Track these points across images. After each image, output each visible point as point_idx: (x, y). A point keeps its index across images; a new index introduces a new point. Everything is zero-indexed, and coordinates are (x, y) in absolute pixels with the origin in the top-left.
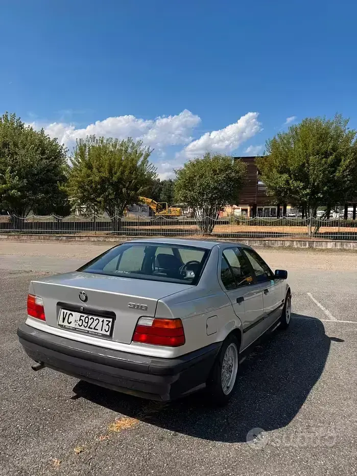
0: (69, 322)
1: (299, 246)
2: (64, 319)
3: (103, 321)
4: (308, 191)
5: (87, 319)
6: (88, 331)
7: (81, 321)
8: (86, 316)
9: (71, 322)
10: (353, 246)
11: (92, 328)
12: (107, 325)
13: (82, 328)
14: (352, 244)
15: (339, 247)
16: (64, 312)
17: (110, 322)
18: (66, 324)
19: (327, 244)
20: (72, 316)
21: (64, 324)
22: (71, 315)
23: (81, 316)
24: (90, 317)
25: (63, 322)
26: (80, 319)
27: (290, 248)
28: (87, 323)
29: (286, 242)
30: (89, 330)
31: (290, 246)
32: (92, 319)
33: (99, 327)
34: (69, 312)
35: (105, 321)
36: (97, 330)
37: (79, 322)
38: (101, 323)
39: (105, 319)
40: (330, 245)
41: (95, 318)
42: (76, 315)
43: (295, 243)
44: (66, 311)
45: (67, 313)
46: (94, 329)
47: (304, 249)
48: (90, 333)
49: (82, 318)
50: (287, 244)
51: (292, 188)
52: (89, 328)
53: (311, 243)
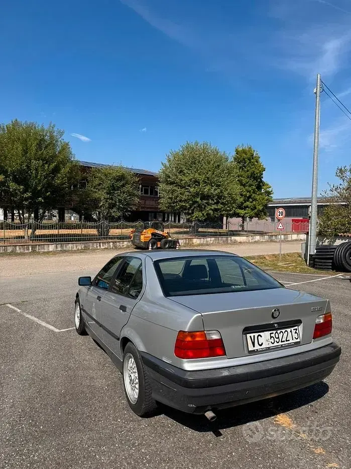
0: (260, 344)
1: (22, 251)
2: (253, 344)
3: (291, 331)
4: (29, 194)
5: (277, 334)
6: (282, 345)
7: (272, 338)
8: (274, 332)
9: (262, 343)
10: (71, 247)
11: (284, 341)
12: (296, 333)
13: (276, 344)
14: (70, 245)
15: (59, 249)
16: (250, 337)
17: (296, 329)
18: (257, 347)
19: (49, 246)
20: (261, 337)
21: (255, 348)
22: (259, 337)
23: (271, 334)
24: (279, 332)
25: (254, 346)
26: (271, 337)
27: (13, 254)
28: (278, 338)
29: (9, 248)
30: (283, 343)
31: (12, 251)
32: (282, 333)
33: (290, 338)
34: (256, 335)
35: (292, 330)
36: (289, 340)
37: (271, 341)
38: (290, 334)
39: (292, 329)
40: (52, 248)
41: (283, 331)
42: (266, 335)
43: (18, 248)
44: (252, 335)
45: (254, 336)
46: (286, 341)
47: (28, 253)
48: (284, 347)
49: (272, 335)
50: (10, 249)
51: (11, 190)
52: (282, 342)
53: (33, 247)
